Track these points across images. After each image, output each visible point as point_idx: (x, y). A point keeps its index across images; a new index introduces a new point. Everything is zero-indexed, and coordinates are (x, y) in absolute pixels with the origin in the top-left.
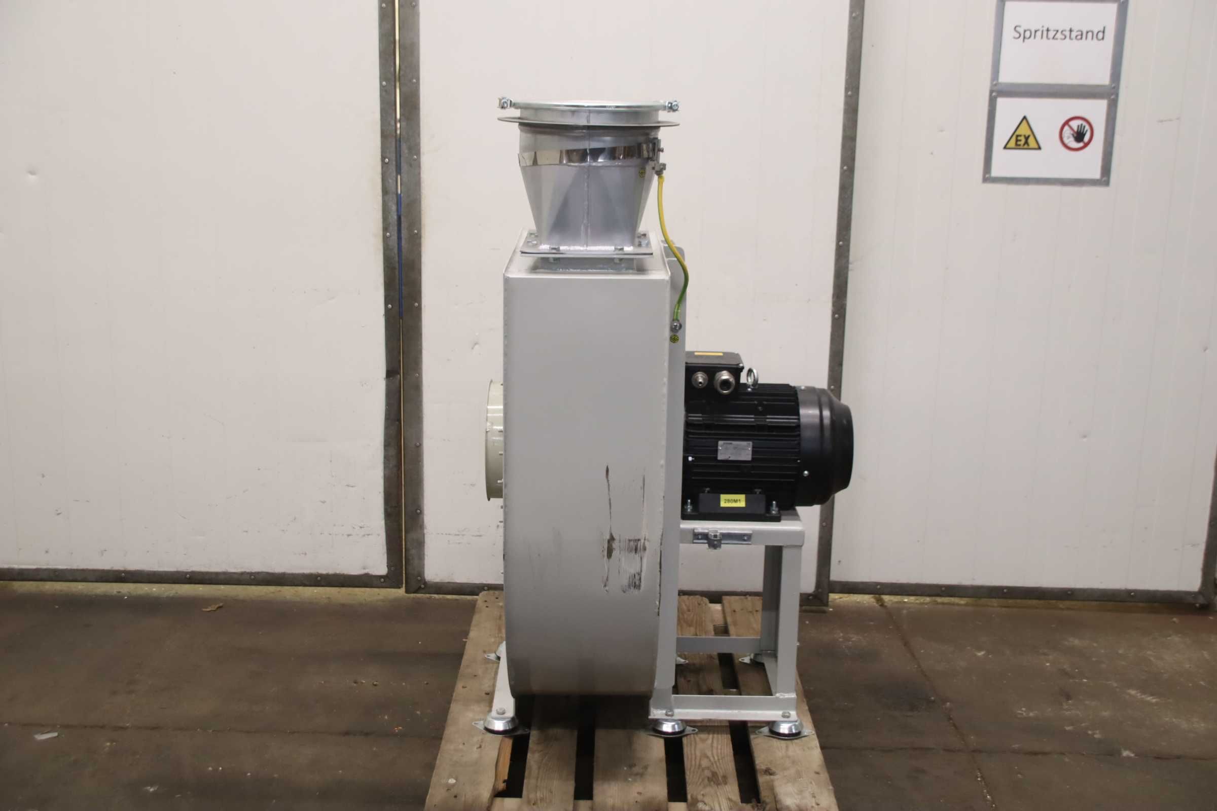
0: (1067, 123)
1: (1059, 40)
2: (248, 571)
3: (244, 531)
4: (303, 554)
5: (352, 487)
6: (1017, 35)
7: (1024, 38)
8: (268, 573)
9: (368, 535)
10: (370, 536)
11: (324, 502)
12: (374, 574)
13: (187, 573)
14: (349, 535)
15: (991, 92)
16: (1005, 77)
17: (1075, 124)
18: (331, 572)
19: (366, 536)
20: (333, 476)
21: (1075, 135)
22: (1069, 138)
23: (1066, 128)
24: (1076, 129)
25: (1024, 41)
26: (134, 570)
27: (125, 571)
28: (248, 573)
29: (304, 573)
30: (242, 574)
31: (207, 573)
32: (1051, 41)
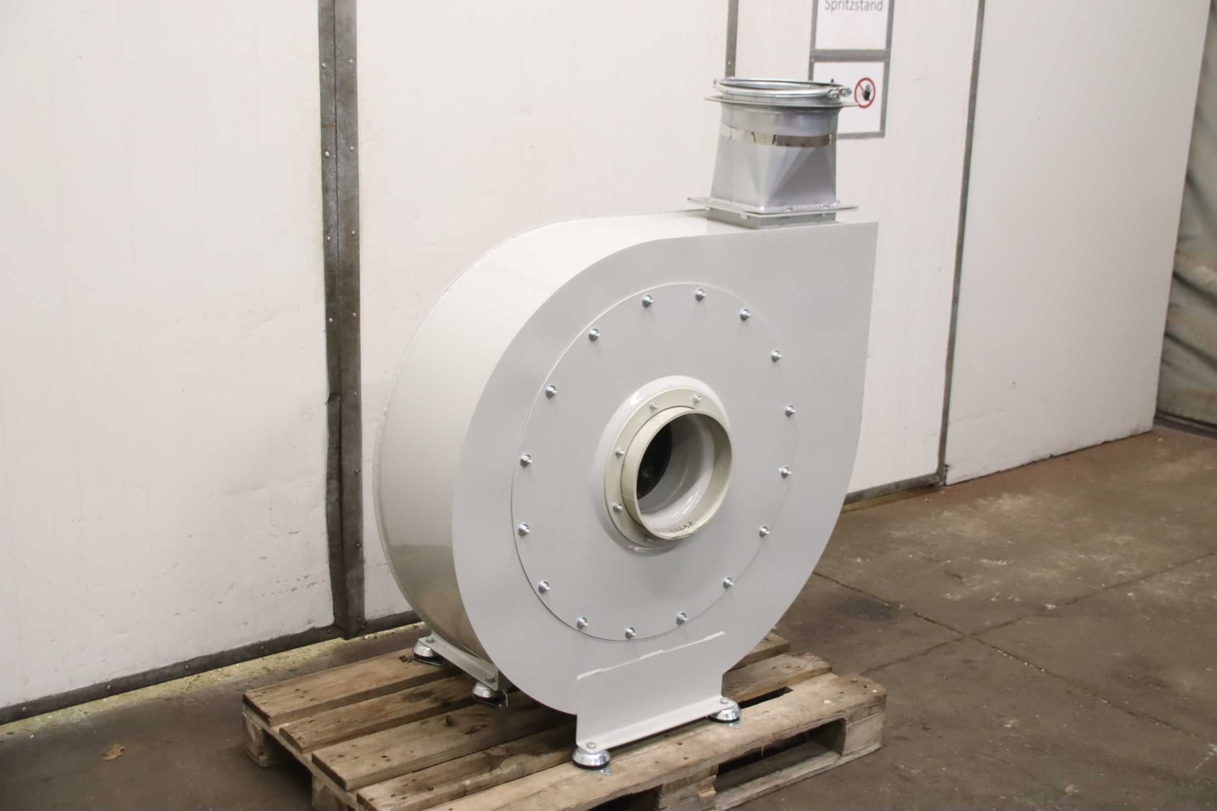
0: (859, 84)
1: (854, 11)
2: (180, 660)
3: (176, 614)
4: (243, 624)
5: (296, 533)
6: (827, 6)
7: (833, 9)
8: (205, 657)
9: (313, 584)
10: (315, 585)
11: (264, 558)
12: (320, 627)
13: (107, 684)
14: (293, 590)
15: (811, 58)
16: (820, 45)
17: (864, 84)
18: (275, 636)
19: (311, 586)
20: (274, 526)
21: (864, 94)
22: (860, 97)
23: (859, 88)
24: (864, 88)
25: (832, 11)
26: (38, 698)
27: (26, 702)
28: (181, 663)
29: (245, 646)
30: (175, 665)
31: (133, 676)
32: (849, 11)
